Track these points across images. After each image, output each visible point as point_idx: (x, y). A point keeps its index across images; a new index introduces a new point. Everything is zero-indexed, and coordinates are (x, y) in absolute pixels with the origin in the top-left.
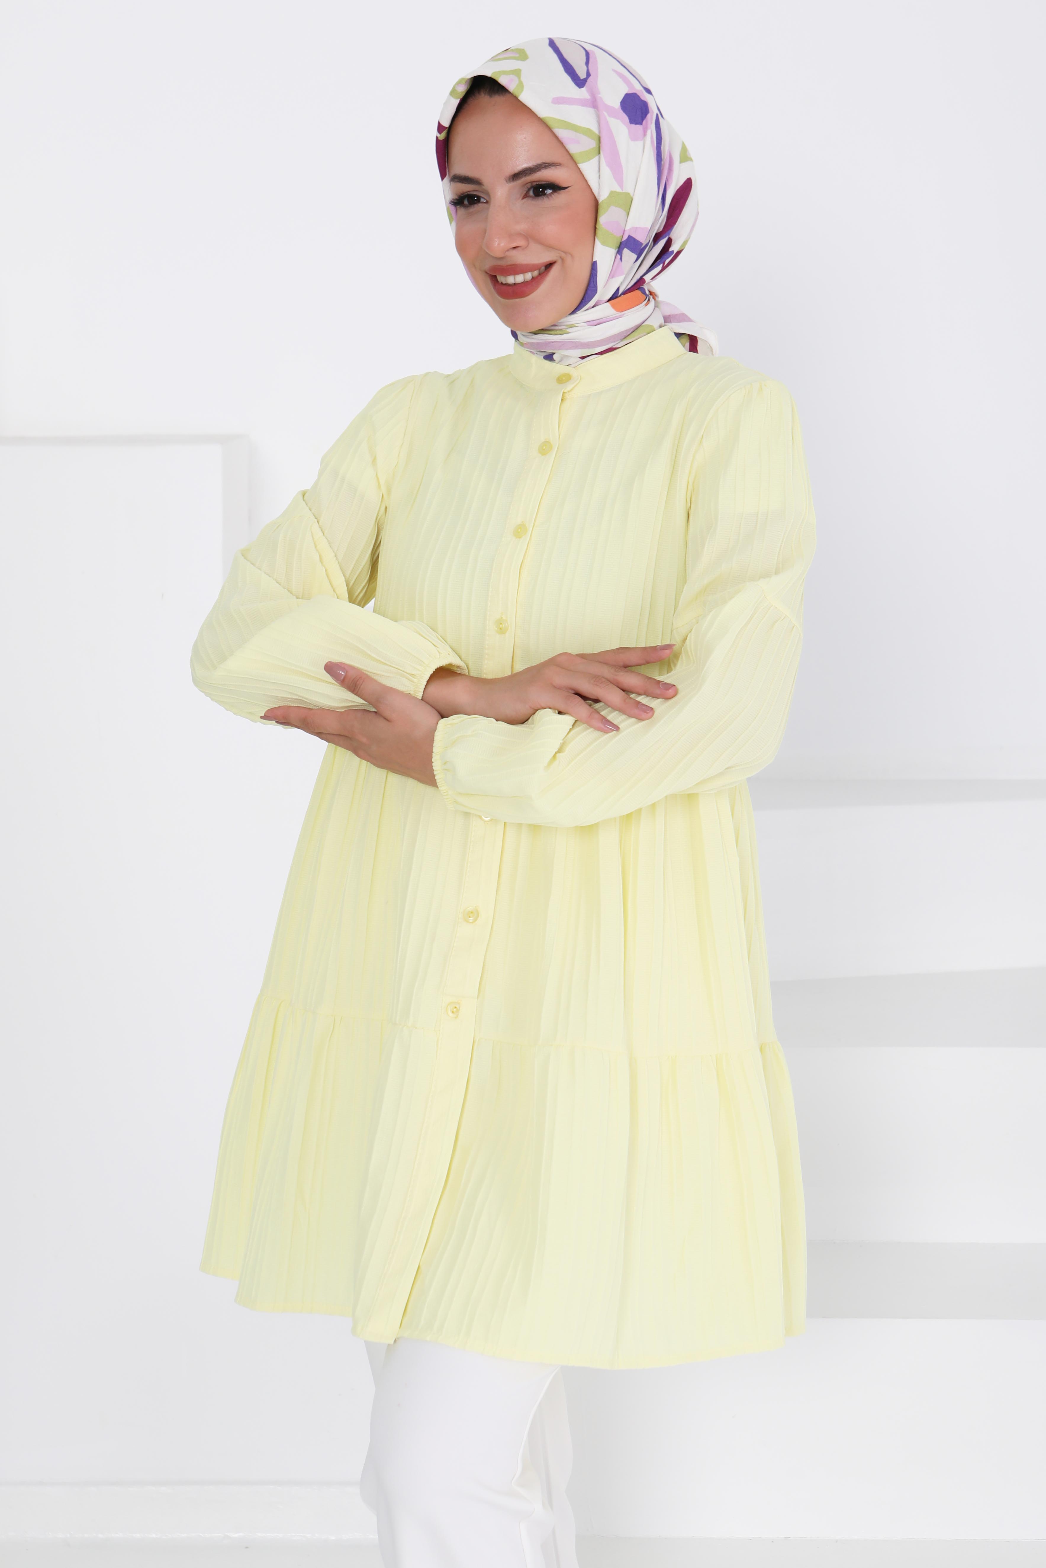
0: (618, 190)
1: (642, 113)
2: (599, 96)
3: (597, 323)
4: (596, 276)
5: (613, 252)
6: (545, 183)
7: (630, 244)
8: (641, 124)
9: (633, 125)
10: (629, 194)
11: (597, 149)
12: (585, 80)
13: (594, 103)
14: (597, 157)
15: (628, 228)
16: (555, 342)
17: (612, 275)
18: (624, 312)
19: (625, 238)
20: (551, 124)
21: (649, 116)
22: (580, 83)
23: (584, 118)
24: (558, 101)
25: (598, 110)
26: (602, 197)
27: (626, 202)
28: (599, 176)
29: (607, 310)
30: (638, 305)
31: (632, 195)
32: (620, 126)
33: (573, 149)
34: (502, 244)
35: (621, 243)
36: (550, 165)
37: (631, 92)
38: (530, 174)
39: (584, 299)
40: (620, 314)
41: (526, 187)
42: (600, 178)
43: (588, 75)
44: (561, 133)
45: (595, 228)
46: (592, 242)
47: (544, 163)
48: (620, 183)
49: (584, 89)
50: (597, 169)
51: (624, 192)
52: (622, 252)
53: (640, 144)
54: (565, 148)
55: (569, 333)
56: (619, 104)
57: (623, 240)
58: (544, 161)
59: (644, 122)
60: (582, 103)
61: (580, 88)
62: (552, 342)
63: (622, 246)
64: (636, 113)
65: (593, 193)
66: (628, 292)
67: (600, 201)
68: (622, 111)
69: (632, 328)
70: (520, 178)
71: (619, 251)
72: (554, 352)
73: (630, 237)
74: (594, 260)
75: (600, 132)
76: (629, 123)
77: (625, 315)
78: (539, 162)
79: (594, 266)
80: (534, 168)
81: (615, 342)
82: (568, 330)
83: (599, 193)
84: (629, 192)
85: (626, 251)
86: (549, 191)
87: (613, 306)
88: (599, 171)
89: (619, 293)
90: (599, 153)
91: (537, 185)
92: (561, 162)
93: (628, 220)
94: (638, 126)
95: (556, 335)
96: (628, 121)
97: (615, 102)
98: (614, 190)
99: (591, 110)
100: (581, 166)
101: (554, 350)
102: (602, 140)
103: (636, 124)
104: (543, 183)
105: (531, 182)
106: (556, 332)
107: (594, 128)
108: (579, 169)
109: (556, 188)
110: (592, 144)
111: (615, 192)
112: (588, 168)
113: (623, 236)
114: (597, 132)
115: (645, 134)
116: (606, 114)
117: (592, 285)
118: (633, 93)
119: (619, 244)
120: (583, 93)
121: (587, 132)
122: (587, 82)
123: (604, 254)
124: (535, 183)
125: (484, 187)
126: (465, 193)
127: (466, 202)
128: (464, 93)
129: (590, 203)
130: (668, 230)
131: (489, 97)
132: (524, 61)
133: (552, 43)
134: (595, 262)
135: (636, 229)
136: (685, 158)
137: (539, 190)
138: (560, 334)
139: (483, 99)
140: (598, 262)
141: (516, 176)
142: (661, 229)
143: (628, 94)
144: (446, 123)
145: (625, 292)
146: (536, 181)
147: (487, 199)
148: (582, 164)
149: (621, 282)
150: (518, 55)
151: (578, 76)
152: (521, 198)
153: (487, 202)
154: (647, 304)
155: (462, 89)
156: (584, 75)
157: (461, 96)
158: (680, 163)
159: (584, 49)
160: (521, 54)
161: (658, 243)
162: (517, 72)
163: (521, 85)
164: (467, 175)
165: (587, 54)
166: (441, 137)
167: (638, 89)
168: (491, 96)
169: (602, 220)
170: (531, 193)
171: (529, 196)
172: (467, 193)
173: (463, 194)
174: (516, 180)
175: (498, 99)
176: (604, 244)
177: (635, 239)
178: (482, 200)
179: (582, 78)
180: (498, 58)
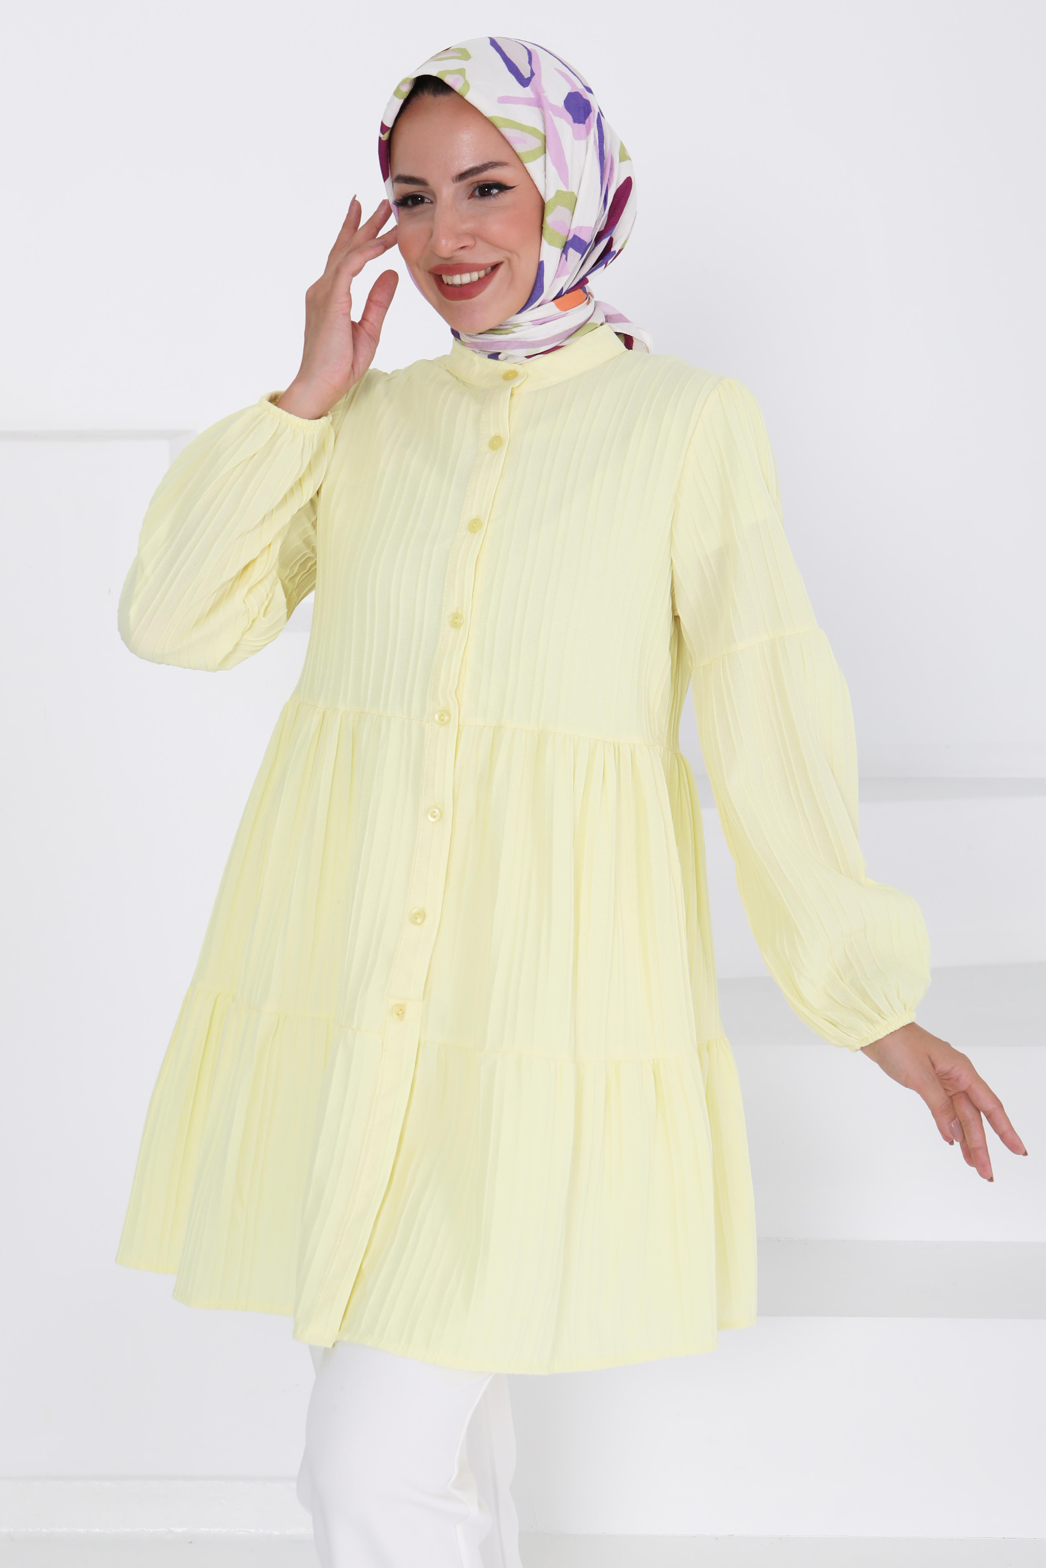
0: (564, 189)
1: (585, 112)
2: (545, 94)
3: (542, 322)
4: (543, 276)
5: (559, 251)
6: (492, 182)
7: (574, 243)
8: (584, 123)
9: (577, 124)
10: (573, 193)
11: (543, 149)
12: (529, 79)
13: (539, 102)
14: (543, 157)
15: (573, 227)
16: (500, 341)
17: (557, 275)
18: (568, 311)
19: (570, 237)
20: (498, 123)
21: (591, 115)
22: (524, 82)
23: (529, 117)
24: (503, 100)
25: (543, 110)
26: (549, 197)
27: (572, 202)
28: (545, 175)
29: (551, 309)
30: (580, 304)
31: (576, 194)
32: (564, 125)
33: (519, 148)
34: (450, 245)
35: (566, 242)
36: (496, 165)
37: (573, 91)
38: (477, 173)
39: (531, 299)
40: (564, 313)
41: (472, 186)
42: (545, 177)
43: (533, 74)
44: (507, 132)
45: (542, 228)
46: (539, 241)
47: (490, 163)
48: (566, 184)
49: (528, 88)
50: (543, 168)
51: (569, 191)
52: (567, 252)
53: (583, 142)
54: (511, 147)
55: (514, 332)
56: (563, 103)
57: (568, 240)
58: (490, 161)
59: (587, 121)
60: (528, 102)
61: (524, 87)
62: (498, 342)
63: (567, 245)
64: (579, 112)
65: (539, 192)
66: (571, 290)
67: (546, 200)
68: (566, 110)
69: (575, 327)
70: (467, 178)
71: (565, 251)
72: (499, 351)
73: (575, 236)
74: (540, 260)
75: (545, 131)
76: (573, 122)
77: (569, 314)
78: (486, 161)
79: (541, 266)
80: (480, 167)
81: (559, 341)
82: (514, 330)
83: (545, 192)
84: (574, 191)
85: (571, 251)
86: (495, 191)
87: (558, 306)
88: (545, 170)
89: (562, 292)
90: (545, 152)
91: (484, 184)
92: (507, 161)
93: (573, 219)
94: (581, 125)
95: (501, 334)
96: (572, 119)
97: (558, 100)
98: (560, 189)
99: (537, 109)
100: (526, 165)
101: (499, 350)
102: (547, 138)
103: (579, 123)
104: (490, 183)
105: (478, 182)
106: (501, 332)
107: (540, 128)
108: (525, 168)
109: (502, 187)
110: (537, 143)
111: (561, 191)
112: (534, 168)
113: (568, 236)
114: (542, 132)
115: (588, 133)
116: (551, 113)
117: (538, 285)
118: (575, 92)
119: (564, 243)
120: (527, 92)
121: (533, 131)
122: (531, 82)
123: (550, 254)
124: (481, 183)
125: (429, 188)
126: (409, 193)
127: (410, 202)
128: (408, 93)
129: (536, 203)
130: (610, 230)
131: (433, 96)
132: (467, 60)
133: (493, 43)
134: (542, 262)
135: (581, 228)
136: (624, 157)
137: (485, 190)
138: (505, 334)
139: (427, 99)
140: (544, 262)
141: (462, 176)
142: (603, 229)
143: (570, 94)
144: (389, 124)
145: (568, 292)
146: (482, 181)
147: (432, 199)
148: (528, 164)
149: (566, 281)
150: (460, 55)
151: (521, 74)
152: (467, 198)
153: (432, 202)
154: (588, 303)
155: (406, 89)
156: (526, 73)
157: (405, 96)
158: (620, 162)
159: (526, 48)
160: (463, 54)
161: (600, 243)
162: (461, 72)
163: (467, 85)
164: (412, 176)
165: (530, 53)
166: (385, 137)
167: (580, 88)
168: (435, 96)
169: (549, 219)
170: (477, 193)
171: (476, 196)
172: (411, 194)
173: (407, 194)
174: (462, 180)
175: (443, 99)
176: (550, 243)
177: (580, 238)
178: (426, 200)
179: (526, 77)
180: (439, 57)
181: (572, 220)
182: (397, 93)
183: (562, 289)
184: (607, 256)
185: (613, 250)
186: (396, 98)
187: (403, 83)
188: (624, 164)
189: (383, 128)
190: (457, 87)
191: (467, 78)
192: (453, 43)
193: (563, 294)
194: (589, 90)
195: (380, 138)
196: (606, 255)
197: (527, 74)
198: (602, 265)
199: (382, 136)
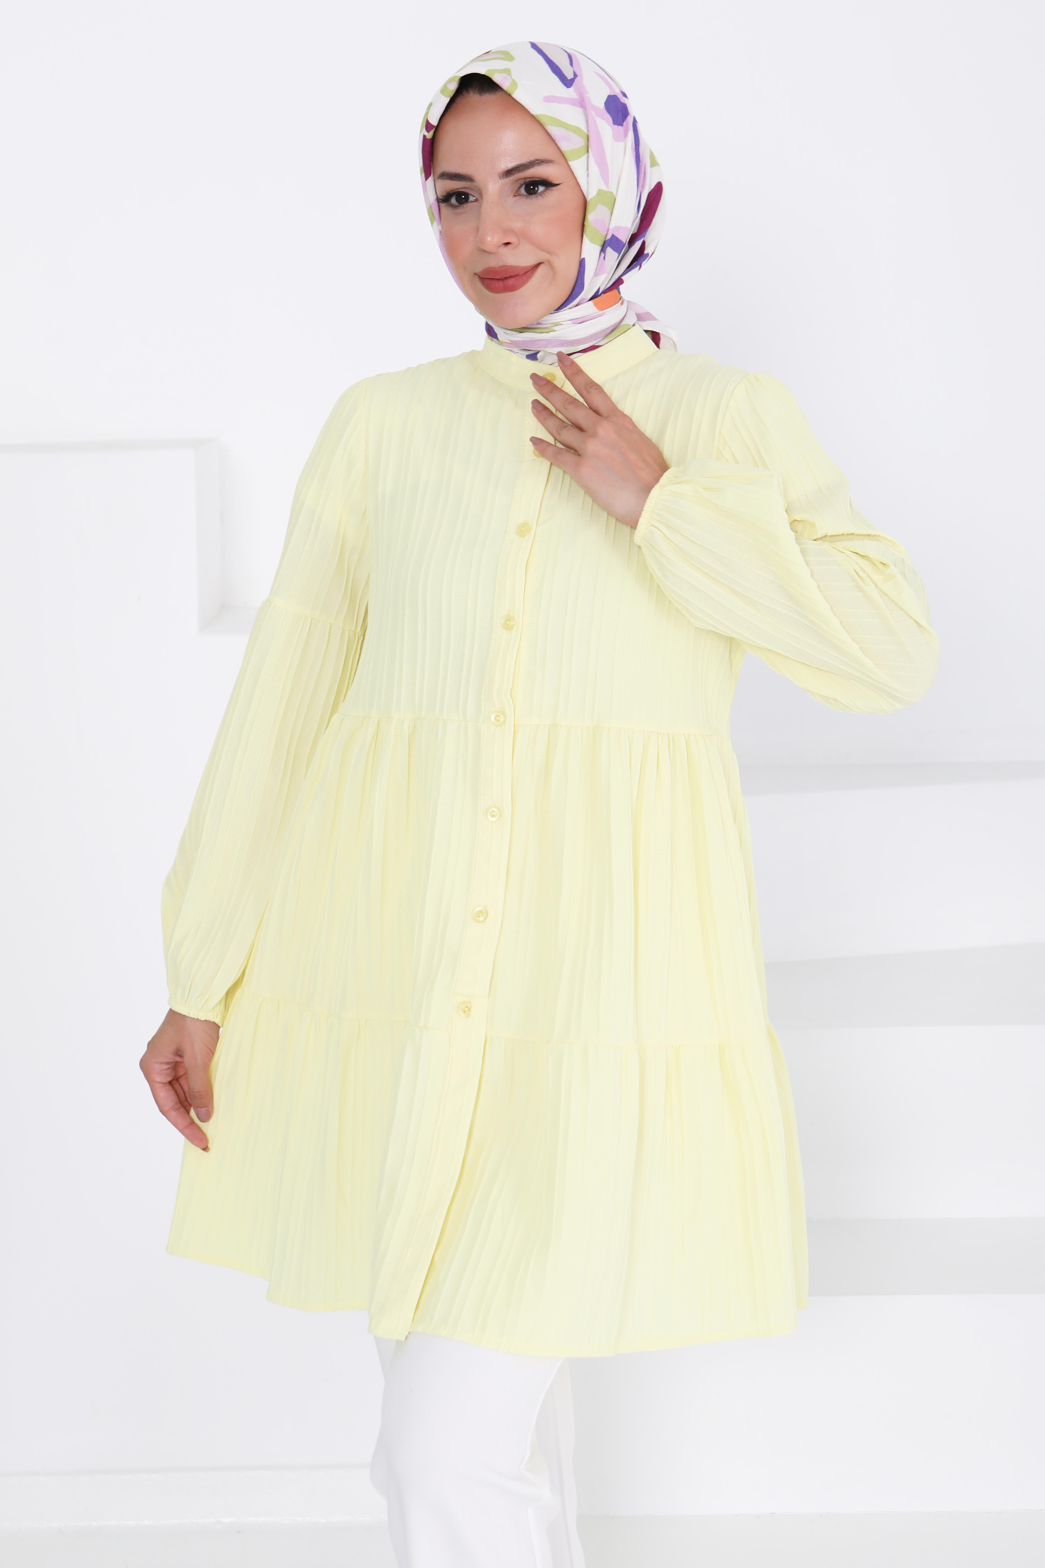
0: (605, 188)
1: (622, 115)
2: (586, 96)
3: (581, 321)
4: (584, 273)
5: (599, 248)
6: (538, 179)
7: (612, 242)
8: (621, 125)
9: (616, 126)
10: (612, 193)
11: (586, 148)
12: (572, 80)
13: (582, 103)
14: (586, 156)
15: (611, 227)
16: (541, 340)
17: (597, 273)
18: (605, 311)
19: (609, 236)
20: (544, 121)
21: (629, 117)
22: (568, 83)
23: (572, 116)
24: (549, 99)
25: (586, 110)
26: (591, 195)
27: (611, 201)
28: (588, 174)
29: (589, 308)
30: (616, 304)
31: (615, 194)
32: (605, 125)
33: (564, 146)
34: (497, 240)
35: (605, 241)
36: (543, 162)
37: (612, 94)
38: (524, 170)
39: (572, 296)
40: (601, 312)
41: (518, 182)
42: (588, 176)
43: (575, 75)
44: (553, 130)
45: (583, 226)
46: (580, 241)
47: (537, 160)
48: (607, 183)
49: (571, 89)
50: (586, 167)
51: (609, 190)
52: (605, 251)
53: (622, 144)
54: (556, 145)
55: (555, 331)
56: (603, 105)
57: (607, 239)
58: (536, 158)
59: (625, 123)
60: (571, 102)
61: (568, 87)
62: (539, 340)
63: (606, 244)
64: (618, 114)
65: (581, 190)
66: (607, 291)
67: (589, 198)
68: (606, 112)
69: (611, 327)
70: (513, 174)
71: (603, 250)
73: (613, 236)
74: (582, 257)
75: (588, 131)
76: (612, 124)
77: (606, 313)
78: (532, 158)
79: (582, 263)
80: (527, 164)
81: (596, 340)
82: (555, 328)
83: (588, 191)
84: (613, 191)
85: (609, 250)
86: (541, 188)
87: (595, 305)
88: (588, 169)
90: (588, 152)
91: (530, 181)
92: (553, 159)
93: (612, 219)
94: (620, 127)
95: (542, 333)
96: (612, 121)
97: (599, 102)
98: (601, 188)
99: (580, 110)
100: (571, 163)
101: (539, 348)
102: (590, 138)
103: (619, 125)
104: (537, 179)
105: (525, 178)
106: (542, 331)
107: (583, 127)
108: (569, 166)
109: (548, 184)
110: (581, 142)
111: (602, 190)
112: (578, 166)
113: (607, 235)
114: (585, 131)
115: (626, 135)
116: (593, 113)
117: (579, 281)
118: (614, 95)
119: (603, 242)
120: (570, 93)
121: (576, 130)
122: (575, 82)
123: (590, 250)
124: (528, 180)
125: (475, 184)
126: (454, 190)
127: (453, 200)
128: (454, 92)
129: (579, 202)
130: (643, 232)
131: (479, 95)
132: (511, 61)
133: (534, 46)
134: (584, 259)
135: (618, 228)
136: (654, 163)
137: (532, 187)
138: (546, 333)
139: (473, 97)
140: (586, 259)
141: (509, 173)
142: (636, 231)
143: (609, 96)
144: (434, 122)
145: (605, 292)
146: (528, 178)
147: (477, 196)
148: (573, 162)
149: (603, 281)
150: (503, 56)
151: (564, 75)
152: (512, 195)
153: (476, 200)
154: (622, 304)
155: (453, 87)
156: (569, 74)
157: (452, 94)
158: (651, 167)
159: (566, 52)
160: (506, 55)
161: (634, 244)
162: (507, 71)
163: (514, 84)
164: (458, 172)
165: (570, 57)
166: (429, 135)
167: (617, 92)
168: (481, 95)
169: (590, 217)
170: (523, 191)
171: (520, 195)
172: (456, 191)
173: (452, 191)
174: (509, 176)
175: (489, 97)
176: (592, 241)
177: (617, 238)
178: (471, 198)
179: (569, 78)
180: (482, 59)
181: (610, 220)
182: (443, 91)
183: (599, 289)
184: (641, 259)
185: (646, 252)
186: (443, 96)
187: (450, 81)
188: (655, 168)
189: (428, 126)
190: (505, 85)
191: (514, 77)
192: (493, 45)
193: (600, 293)
194: (625, 95)
195: (424, 136)
196: (640, 256)
197: (570, 76)
198: (636, 267)
199: (426, 134)
